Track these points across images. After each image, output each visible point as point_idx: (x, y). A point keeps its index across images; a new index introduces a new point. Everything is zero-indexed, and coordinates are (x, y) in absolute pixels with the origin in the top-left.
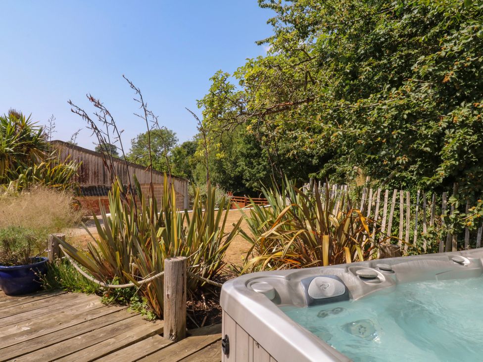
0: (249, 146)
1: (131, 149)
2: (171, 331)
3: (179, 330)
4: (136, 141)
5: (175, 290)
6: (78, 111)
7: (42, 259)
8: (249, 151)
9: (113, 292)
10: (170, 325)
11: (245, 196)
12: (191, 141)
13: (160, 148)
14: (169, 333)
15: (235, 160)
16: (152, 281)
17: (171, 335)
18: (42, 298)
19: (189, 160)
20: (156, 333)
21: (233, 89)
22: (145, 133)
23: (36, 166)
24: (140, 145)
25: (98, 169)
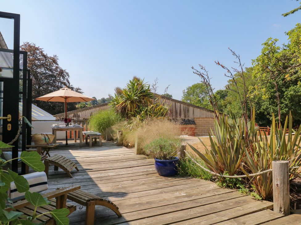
0: (273, 90)
1: (182, 97)
2: (281, 208)
3: (286, 208)
4: (186, 91)
5: (282, 182)
6: (197, 72)
7: (175, 158)
8: (272, 94)
9: (224, 180)
10: (279, 204)
11: (268, 126)
12: (222, 89)
13: (201, 95)
14: (279, 209)
15: (258, 101)
16: (260, 175)
17: (280, 211)
18: (181, 179)
19: (222, 102)
20: (268, 208)
21: (279, 49)
22: (191, 86)
23: (149, 107)
24: (188, 94)
25: (172, 109)
